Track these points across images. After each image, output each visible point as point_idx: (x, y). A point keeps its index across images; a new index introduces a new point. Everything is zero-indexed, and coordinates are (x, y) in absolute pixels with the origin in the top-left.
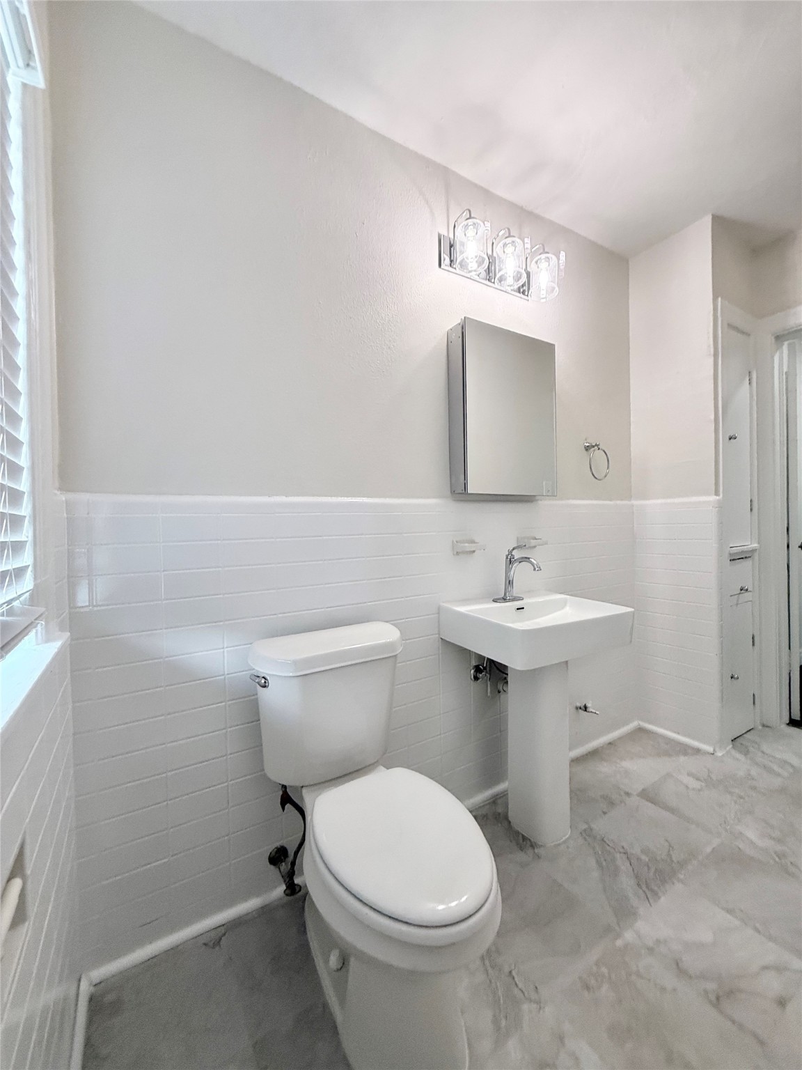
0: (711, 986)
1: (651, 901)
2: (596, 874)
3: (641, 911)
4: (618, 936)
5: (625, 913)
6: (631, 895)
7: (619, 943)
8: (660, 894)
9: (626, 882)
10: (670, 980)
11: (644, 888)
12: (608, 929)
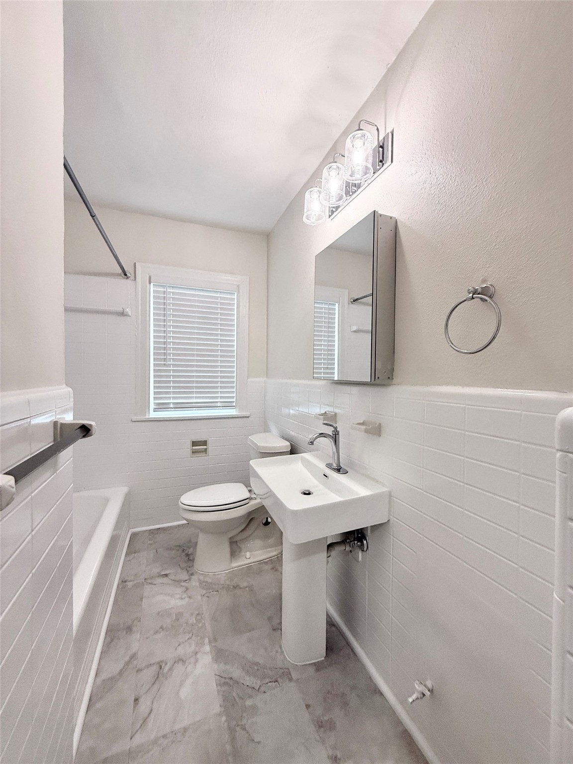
0: (167, 669)
1: (218, 677)
2: (250, 656)
3: (215, 666)
4: (210, 642)
5: (220, 655)
6: (228, 667)
7: (206, 640)
8: (219, 688)
9: (236, 672)
10: (181, 651)
11: (227, 680)
12: (215, 640)
